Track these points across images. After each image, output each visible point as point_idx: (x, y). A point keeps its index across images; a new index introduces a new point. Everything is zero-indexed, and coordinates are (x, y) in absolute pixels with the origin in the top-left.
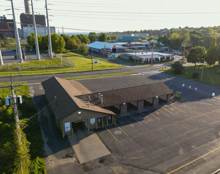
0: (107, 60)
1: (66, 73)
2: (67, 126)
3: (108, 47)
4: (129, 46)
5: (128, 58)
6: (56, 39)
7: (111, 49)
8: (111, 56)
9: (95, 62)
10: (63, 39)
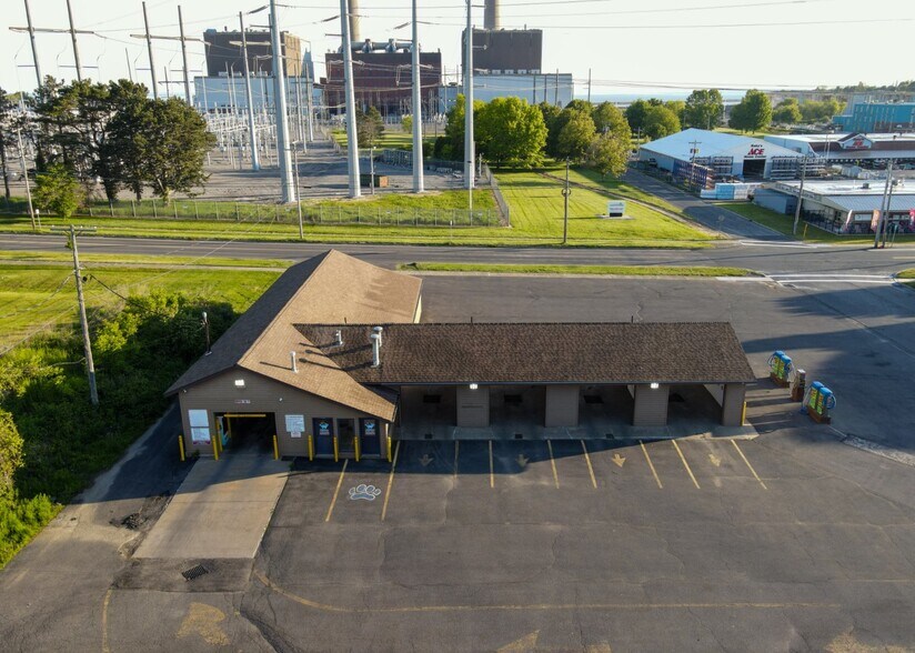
0: (678, 206)
1: (453, 245)
2: (199, 424)
3: (724, 154)
4: (850, 150)
5: (780, 206)
6: (513, 118)
7: (739, 160)
8: (715, 191)
9: (612, 215)
10: (541, 115)
